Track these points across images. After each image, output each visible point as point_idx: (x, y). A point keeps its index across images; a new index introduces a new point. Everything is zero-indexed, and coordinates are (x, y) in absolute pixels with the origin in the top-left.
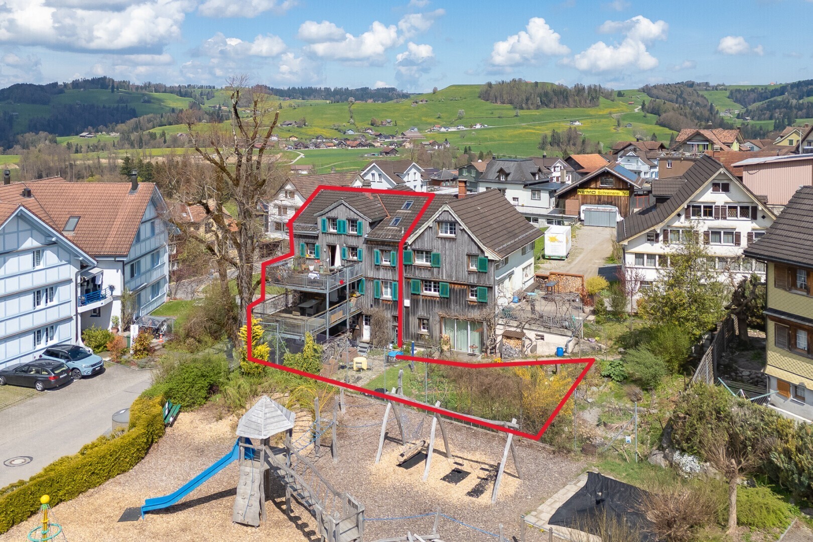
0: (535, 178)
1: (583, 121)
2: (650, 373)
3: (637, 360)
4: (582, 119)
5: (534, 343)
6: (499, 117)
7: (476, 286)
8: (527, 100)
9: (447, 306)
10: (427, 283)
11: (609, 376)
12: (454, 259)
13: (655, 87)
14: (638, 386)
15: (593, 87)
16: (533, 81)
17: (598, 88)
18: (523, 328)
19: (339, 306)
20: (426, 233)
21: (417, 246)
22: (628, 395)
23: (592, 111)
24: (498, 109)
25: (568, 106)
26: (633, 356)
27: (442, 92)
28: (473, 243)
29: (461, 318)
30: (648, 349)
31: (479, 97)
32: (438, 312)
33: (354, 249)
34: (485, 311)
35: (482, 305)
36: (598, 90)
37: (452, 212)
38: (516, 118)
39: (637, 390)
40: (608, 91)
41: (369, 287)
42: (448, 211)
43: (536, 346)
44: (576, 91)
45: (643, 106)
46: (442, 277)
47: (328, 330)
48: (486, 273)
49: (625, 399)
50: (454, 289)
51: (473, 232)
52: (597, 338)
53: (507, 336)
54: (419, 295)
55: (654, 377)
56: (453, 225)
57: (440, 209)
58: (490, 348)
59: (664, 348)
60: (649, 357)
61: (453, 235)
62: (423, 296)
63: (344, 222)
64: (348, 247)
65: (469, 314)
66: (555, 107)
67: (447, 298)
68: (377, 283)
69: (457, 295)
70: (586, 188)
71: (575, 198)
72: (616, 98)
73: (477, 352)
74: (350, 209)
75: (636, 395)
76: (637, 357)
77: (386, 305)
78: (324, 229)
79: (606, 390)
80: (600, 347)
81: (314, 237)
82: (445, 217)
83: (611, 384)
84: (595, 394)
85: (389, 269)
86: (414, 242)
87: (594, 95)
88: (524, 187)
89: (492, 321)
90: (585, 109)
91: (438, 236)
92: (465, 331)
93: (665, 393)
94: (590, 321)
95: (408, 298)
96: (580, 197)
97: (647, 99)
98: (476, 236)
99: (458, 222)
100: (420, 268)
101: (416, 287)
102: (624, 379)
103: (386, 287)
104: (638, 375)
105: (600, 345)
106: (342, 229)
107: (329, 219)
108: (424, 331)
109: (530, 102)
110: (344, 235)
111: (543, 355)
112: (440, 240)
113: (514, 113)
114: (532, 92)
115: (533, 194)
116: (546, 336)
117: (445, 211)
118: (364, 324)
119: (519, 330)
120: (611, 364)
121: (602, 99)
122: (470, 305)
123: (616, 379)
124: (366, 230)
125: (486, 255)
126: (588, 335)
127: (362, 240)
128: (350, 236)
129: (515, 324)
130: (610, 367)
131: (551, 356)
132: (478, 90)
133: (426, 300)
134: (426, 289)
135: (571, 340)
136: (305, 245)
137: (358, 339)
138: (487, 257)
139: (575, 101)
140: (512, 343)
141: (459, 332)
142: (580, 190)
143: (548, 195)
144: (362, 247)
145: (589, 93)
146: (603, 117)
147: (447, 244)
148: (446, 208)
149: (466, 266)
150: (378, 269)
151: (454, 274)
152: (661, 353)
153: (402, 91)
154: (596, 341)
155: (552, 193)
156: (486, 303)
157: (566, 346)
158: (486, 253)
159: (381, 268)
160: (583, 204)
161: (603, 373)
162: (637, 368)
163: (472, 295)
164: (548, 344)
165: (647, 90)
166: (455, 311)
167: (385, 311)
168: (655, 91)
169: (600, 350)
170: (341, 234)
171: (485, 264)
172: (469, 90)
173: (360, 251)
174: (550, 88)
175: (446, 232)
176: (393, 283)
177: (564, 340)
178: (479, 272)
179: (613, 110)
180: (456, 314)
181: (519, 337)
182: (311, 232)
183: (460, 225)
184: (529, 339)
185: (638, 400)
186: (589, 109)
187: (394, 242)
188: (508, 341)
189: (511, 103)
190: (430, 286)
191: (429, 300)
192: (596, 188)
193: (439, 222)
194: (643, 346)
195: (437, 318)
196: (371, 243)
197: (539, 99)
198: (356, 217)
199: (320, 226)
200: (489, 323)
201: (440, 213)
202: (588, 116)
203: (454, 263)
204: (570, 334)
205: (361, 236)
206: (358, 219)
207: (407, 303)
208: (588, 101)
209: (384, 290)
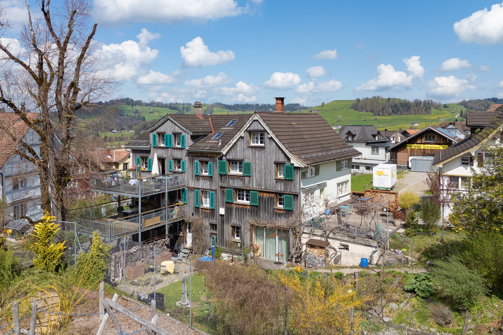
0: (375, 139)
1: (421, 123)
2: (462, 290)
3: (447, 273)
4: (420, 122)
5: (338, 254)
6: (364, 121)
7: (283, 194)
8: (383, 109)
9: (257, 214)
10: (239, 192)
11: (412, 291)
12: (263, 168)
13: (469, 101)
14: (448, 304)
15: (427, 101)
16: (387, 98)
17: (430, 102)
18: (328, 237)
19: (155, 212)
20: (238, 143)
21: (230, 157)
22: (434, 315)
23: (426, 117)
24: (364, 115)
25: (410, 114)
26: (441, 268)
27: (328, 105)
28: (280, 151)
29: (269, 226)
30: (461, 261)
31: (351, 108)
32: (249, 220)
33: (178, 161)
34: (292, 219)
35: (288, 212)
36: (430, 103)
37: (261, 121)
38: (375, 121)
39: (446, 310)
40: (437, 104)
41: (190, 196)
42: (257, 120)
43: (340, 256)
44: (415, 104)
45: (461, 113)
46: (253, 185)
47: (140, 234)
48: (292, 180)
49: (431, 320)
50: (263, 197)
51: (280, 140)
52: (404, 250)
53: (311, 245)
54: (232, 203)
55: (469, 295)
56: (262, 133)
57: (250, 119)
58: (295, 256)
59: (481, 260)
60: (462, 271)
61: (263, 145)
62: (236, 204)
63: (170, 136)
64: (174, 160)
65: (277, 223)
66: (401, 114)
67: (257, 206)
68: (197, 192)
69: (265, 204)
70: (414, 143)
71: (405, 151)
72: (443, 109)
73: (284, 260)
74: (175, 124)
75: (444, 317)
76: (446, 270)
77: (205, 213)
78: (155, 143)
79: (408, 308)
80: (407, 259)
81: (147, 151)
82: (255, 126)
83: (414, 301)
84: (394, 312)
85: (207, 179)
86: (228, 152)
87: (428, 107)
88: (366, 145)
89: (298, 230)
90: (422, 116)
91: (249, 146)
92: (274, 240)
93: (483, 316)
94: (399, 233)
95: (223, 206)
96: (409, 150)
97: (464, 110)
98: (283, 144)
99: (266, 131)
100: (233, 177)
101: (230, 197)
102: (431, 295)
103: (206, 197)
104: (447, 292)
105: (407, 256)
106: (168, 143)
107: (159, 134)
108: (237, 239)
109: (384, 111)
110: (171, 148)
111: (347, 265)
112: (250, 149)
113: (374, 118)
114: (386, 104)
115: (373, 150)
116: (351, 246)
117: (255, 120)
118: (188, 231)
119: (323, 239)
120: (416, 278)
121: (433, 109)
122: (278, 214)
123: (420, 295)
124: (189, 142)
125: (292, 162)
126: (395, 247)
127: (185, 152)
128: (175, 149)
129: (319, 232)
130: (415, 281)
131: (355, 267)
132: (351, 104)
133: (239, 208)
134: (239, 199)
135: (376, 251)
136: (141, 159)
137: (182, 245)
138: (293, 164)
139: (415, 110)
140: (316, 252)
141: (268, 240)
142: (409, 145)
143: (384, 150)
144: (186, 160)
145: (424, 105)
146: (433, 120)
147: (257, 153)
148: (256, 118)
149: (273, 174)
150: (198, 180)
151: (263, 183)
152: (477, 266)
153: (303, 105)
154: (403, 252)
155: (387, 150)
156: (292, 211)
157: (371, 257)
158: (291, 160)
159: (201, 178)
160: (411, 155)
161: (406, 287)
162: (446, 283)
163: (280, 204)
164: (352, 254)
165: (464, 104)
166: (264, 220)
167: (204, 219)
168: (469, 104)
169: (407, 263)
170: (168, 148)
171: (291, 170)
172: (345, 103)
173: (183, 163)
174: (398, 102)
175: (257, 142)
176: (211, 192)
177: (369, 250)
178: (286, 180)
179: (440, 116)
180: (265, 222)
181: (322, 246)
182: (144, 147)
183: (269, 134)
184: (333, 248)
185: (446, 323)
186: (424, 116)
187: (211, 153)
188: (312, 250)
189: (373, 112)
190: (243, 195)
191: (241, 209)
192: (421, 144)
193: (250, 132)
194: (453, 258)
195: (248, 226)
196: (192, 154)
197: (391, 109)
198: (180, 131)
199: (151, 141)
200: (295, 232)
201: (251, 122)
202: (424, 120)
203: (263, 171)
204: (375, 244)
205: (184, 149)
206: (181, 133)
207: (222, 211)
208: (423, 110)
209: (204, 199)
